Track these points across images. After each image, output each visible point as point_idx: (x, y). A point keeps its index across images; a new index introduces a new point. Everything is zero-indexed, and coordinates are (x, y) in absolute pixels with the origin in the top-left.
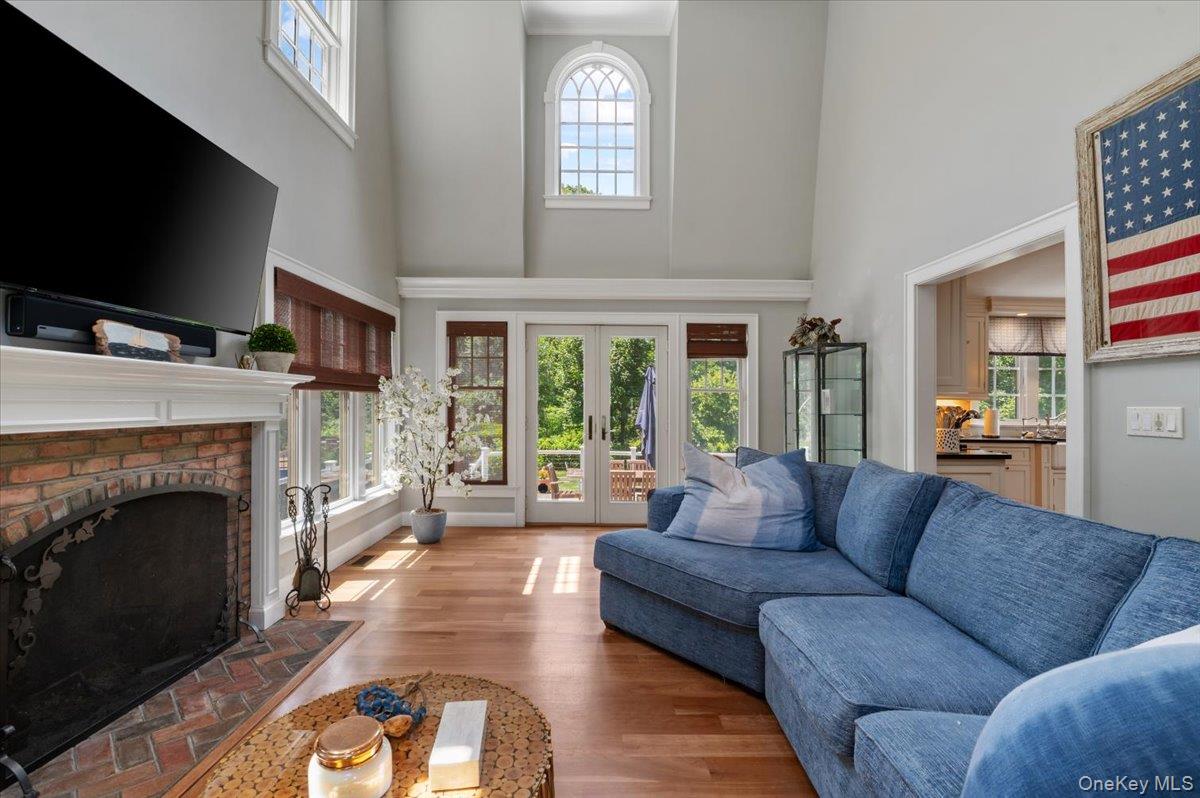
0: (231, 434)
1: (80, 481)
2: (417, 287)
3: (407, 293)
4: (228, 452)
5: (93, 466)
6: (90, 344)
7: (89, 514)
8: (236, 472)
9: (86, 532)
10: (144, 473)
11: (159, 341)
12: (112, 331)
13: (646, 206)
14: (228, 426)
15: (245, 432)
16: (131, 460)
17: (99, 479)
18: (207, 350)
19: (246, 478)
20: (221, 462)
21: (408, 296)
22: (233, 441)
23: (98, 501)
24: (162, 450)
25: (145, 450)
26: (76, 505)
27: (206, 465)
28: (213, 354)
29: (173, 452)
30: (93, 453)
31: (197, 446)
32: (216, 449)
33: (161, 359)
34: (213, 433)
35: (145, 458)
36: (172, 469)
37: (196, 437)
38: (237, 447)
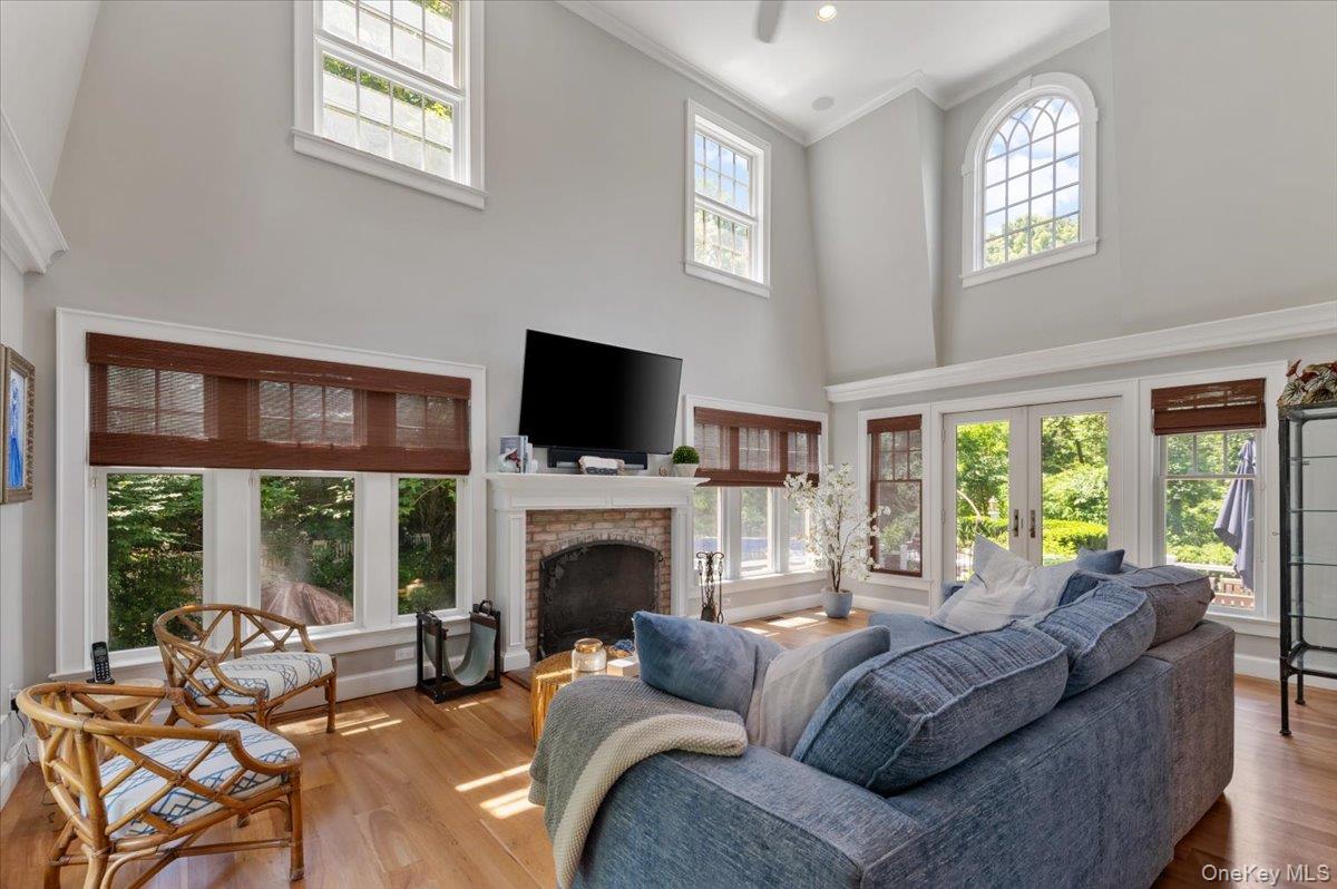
0: (656, 515)
1: (573, 533)
2: (842, 392)
3: (834, 398)
4: (654, 526)
5: (580, 526)
6: (578, 470)
7: (576, 549)
8: (661, 538)
9: (575, 557)
10: (605, 532)
11: (612, 463)
12: (588, 461)
13: (1093, 249)
14: (654, 510)
15: (667, 514)
16: (598, 526)
17: (582, 533)
18: (642, 466)
19: (668, 542)
20: (650, 531)
21: (837, 401)
22: (657, 519)
23: (582, 543)
24: (613, 521)
25: (605, 520)
26: (572, 544)
27: (639, 532)
28: (646, 468)
29: (621, 523)
30: (578, 520)
31: (635, 520)
32: (646, 523)
33: (612, 474)
34: (644, 514)
35: (606, 525)
36: (620, 531)
37: (634, 515)
38: (661, 522)
